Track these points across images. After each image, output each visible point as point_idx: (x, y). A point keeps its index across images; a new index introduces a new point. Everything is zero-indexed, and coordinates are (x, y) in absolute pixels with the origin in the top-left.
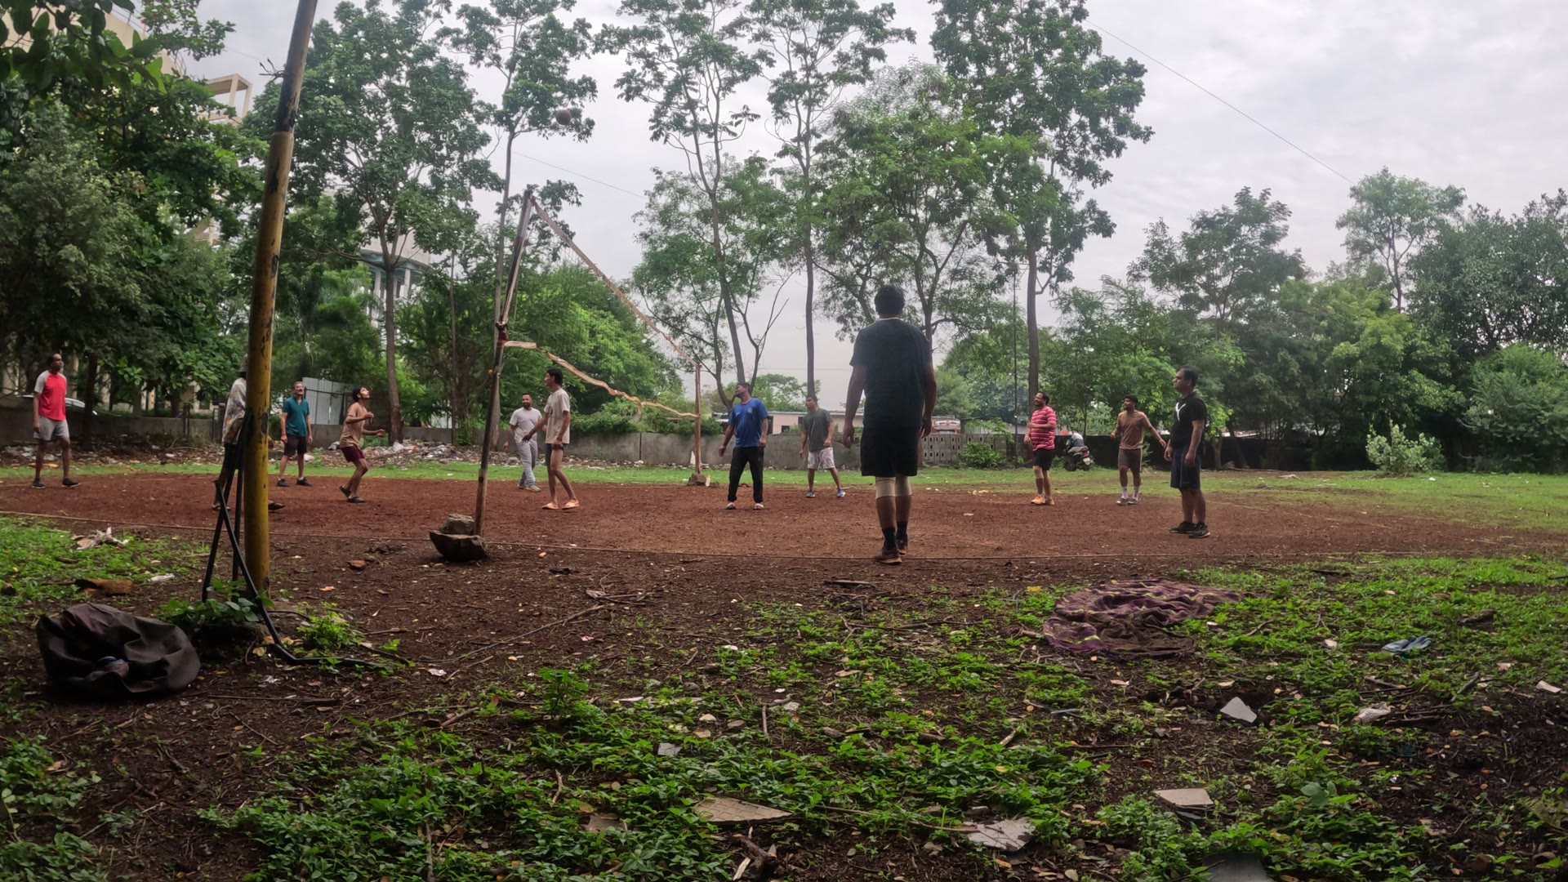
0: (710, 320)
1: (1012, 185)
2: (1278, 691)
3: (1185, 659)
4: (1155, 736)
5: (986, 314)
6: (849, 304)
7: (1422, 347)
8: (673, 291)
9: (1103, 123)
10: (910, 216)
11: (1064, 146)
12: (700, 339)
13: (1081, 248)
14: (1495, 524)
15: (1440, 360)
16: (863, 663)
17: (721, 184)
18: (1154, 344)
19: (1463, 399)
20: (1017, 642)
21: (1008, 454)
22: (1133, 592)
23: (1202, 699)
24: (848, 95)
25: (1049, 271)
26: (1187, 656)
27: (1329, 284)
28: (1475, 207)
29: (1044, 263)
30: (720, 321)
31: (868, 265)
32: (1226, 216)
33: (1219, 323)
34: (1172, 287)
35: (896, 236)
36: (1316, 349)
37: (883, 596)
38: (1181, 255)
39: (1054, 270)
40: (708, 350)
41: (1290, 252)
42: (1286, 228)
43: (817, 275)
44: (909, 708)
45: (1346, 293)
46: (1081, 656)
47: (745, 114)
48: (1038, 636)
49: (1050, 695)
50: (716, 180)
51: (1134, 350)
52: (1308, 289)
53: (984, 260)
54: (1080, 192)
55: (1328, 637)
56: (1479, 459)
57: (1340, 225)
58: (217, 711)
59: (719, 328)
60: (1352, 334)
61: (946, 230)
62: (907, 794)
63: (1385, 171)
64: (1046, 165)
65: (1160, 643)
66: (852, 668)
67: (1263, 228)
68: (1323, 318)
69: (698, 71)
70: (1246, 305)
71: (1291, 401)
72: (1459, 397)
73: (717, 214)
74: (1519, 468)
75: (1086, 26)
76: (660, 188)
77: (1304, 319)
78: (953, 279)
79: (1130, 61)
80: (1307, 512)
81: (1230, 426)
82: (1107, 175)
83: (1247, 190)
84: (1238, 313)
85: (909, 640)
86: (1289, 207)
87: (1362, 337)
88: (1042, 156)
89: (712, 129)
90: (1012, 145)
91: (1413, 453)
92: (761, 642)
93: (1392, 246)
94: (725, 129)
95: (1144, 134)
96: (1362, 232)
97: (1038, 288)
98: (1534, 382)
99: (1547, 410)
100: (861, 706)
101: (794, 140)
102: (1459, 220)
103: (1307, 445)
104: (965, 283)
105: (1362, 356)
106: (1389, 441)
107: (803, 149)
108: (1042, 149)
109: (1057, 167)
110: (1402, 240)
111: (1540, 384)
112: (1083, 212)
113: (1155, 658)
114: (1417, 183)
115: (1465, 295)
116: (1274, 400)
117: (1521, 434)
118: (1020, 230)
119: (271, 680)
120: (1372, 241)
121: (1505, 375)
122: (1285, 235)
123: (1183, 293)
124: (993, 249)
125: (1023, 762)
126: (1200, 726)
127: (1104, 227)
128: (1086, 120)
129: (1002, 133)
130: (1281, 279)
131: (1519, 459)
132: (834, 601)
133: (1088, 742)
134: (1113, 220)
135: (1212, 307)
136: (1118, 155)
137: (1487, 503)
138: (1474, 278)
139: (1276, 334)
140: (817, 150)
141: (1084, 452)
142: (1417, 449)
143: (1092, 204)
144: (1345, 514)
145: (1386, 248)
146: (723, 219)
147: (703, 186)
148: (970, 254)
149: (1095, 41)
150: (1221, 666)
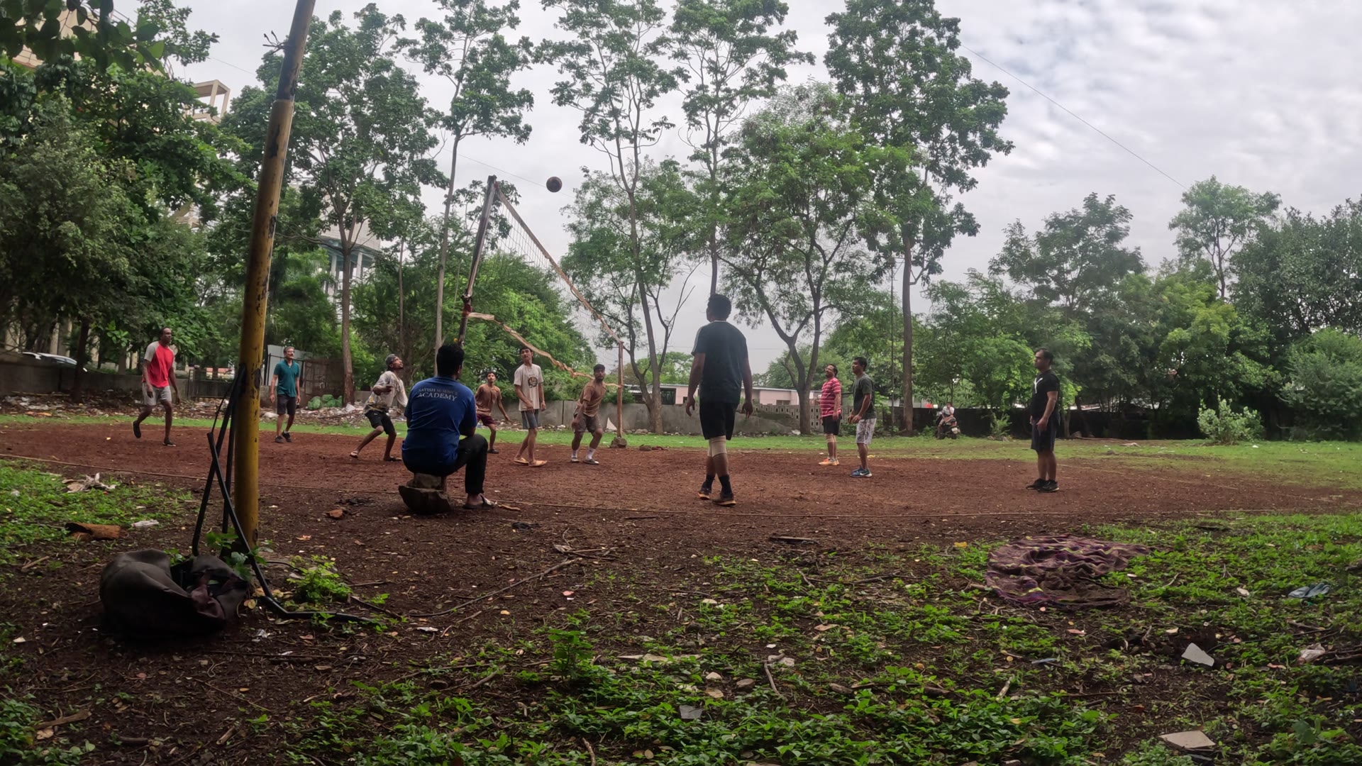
0: (627, 304)
1: (892, 189)
2: (1218, 636)
3: (1124, 609)
4: (1135, 682)
5: (866, 303)
6: (746, 292)
7: (1245, 332)
8: (594, 278)
9: (971, 137)
10: (803, 215)
11: (937, 157)
12: (617, 319)
13: (949, 245)
14: (1323, 484)
15: (1260, 343)
16: (837, 616)
17: (639, 185)
18: (1012, 329)
19: (1279, 377)
20: (969, 595)
21: (884, 423)
22: (1051, 547)
23: (1158, 645)
24: (752, 108)
25: (922, 264)
26: (1126, 606)
27: (1163, 278)
28: (1289, 210)
29: (917, 258)
30: (635, 306)
31: (763, 258)
32: (1076, 217)
33: (1068, 310)
34: (1028, 280)
35: (792, 233)
36: (1153, 333)
37: (830, 552)
38: (1035, 251)
39: (926, 264)
40: (624, 329)
41: (1131, 250)
42: (1128, 229)
43: (721, 266)
44: (899, 662)
45: (1179, 286)
46: (1030, 607)
47: (662, 123)
48: (986, 588)
49: (1024, 644)
50: (635, 181)
51: (995, 334)
52: (1146, 282)
53: (864, 255)
54: (949, 197)
55: (1238, 586)
56: (1294, 430)
57: (1172, 226)
58: (212, 668)
59: (633, 310)
60: (1185, 322)
61: (832, 228)
62: (936, 751)
63: (1213, 179)
64: (921, 172)
65: (1097, 594)
66: (830, 622)
67: (1107, 228)
68: (1158, 307)
69: (623, 84)
70: (1090, 296)
71: (1132, 381)
72: (1277, 376)
73: (634, 211)
74: (1330, 437)
75: (958, 53)
76: (586, 187)
77: (1142, 308)
78: (837, 271)
79: (995, 84)
80: (1158, 475)
81: (1078, 402)
82: (973, 182)
83: (1094, 195)
84: (1084, 302)
85: (870, 593)
86: (1131, 211)
87: (1193, 324)
88: (918, 166)
89: (633, 136)
90: (892, 155)
91: (1238, 423)
92: (732, 597)
93: (1217, 245)
94: (644, 135)
95: (1007, 148)
96: (1190, 231)
97: (912, 280)
98: (1342, 362)
99: (1354, 386)
100: (854, 660)
101: (703, 147)
102: (1276, 221)
103: (1144, 417)
104: (848, 274)
105: (1193, 340)
106: (1218, 414)
107: (712, 155)
108: (917, 159)
109: (930, 174)
110: (1226, 238)
111: (1348, 363)
112: (952, 214)
113: (1098, 608)
114: (1240, 190)
115: (1281, 286)
116: (1116, 379)
117: (1331, 407)
118: (897, 228)
119: (263, 634)
120: (1199, 240)
121: (1317, 355)
122: (1126, 235)
123: (1037, 284)
124: (873, 245)
125: (1030, 713)
126: (1168, 671)
127: (970, 227)
128: (956, 135)
129: (884, 144)
130: (1122, 274)
131: (1329, 429)
132: (788, 556)
133: (1076, 691)
134: (978, 221)
135: (1061, 296)
136: (984, 165)
137: (1312, 467)
138: (1289, 272)
139: (1118, 321)
140: (725, 155)
141: (952, 422)
142: (1242, 421)
143: (959, 207)
144: (1192, 477)
145: (1212, 246)
146: (639, 215)
147: (622, 185)
148: (853, 249)
149: (965, 67)
150: (1160, 614)
